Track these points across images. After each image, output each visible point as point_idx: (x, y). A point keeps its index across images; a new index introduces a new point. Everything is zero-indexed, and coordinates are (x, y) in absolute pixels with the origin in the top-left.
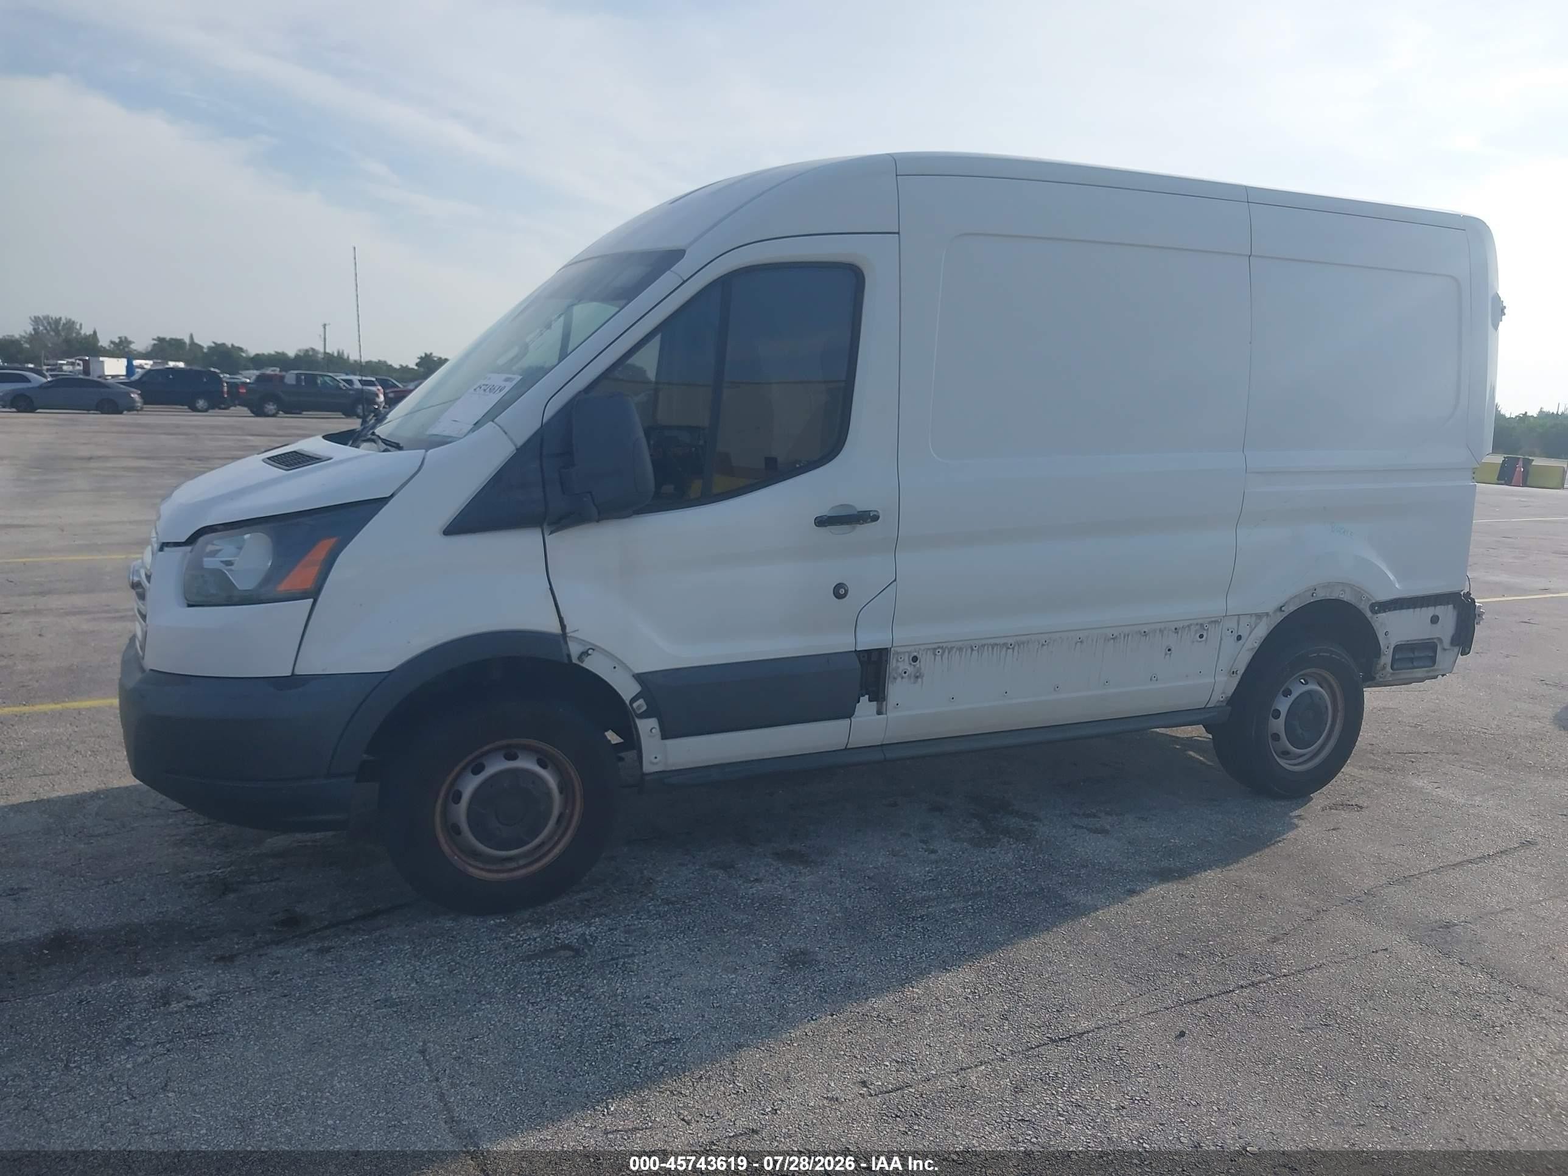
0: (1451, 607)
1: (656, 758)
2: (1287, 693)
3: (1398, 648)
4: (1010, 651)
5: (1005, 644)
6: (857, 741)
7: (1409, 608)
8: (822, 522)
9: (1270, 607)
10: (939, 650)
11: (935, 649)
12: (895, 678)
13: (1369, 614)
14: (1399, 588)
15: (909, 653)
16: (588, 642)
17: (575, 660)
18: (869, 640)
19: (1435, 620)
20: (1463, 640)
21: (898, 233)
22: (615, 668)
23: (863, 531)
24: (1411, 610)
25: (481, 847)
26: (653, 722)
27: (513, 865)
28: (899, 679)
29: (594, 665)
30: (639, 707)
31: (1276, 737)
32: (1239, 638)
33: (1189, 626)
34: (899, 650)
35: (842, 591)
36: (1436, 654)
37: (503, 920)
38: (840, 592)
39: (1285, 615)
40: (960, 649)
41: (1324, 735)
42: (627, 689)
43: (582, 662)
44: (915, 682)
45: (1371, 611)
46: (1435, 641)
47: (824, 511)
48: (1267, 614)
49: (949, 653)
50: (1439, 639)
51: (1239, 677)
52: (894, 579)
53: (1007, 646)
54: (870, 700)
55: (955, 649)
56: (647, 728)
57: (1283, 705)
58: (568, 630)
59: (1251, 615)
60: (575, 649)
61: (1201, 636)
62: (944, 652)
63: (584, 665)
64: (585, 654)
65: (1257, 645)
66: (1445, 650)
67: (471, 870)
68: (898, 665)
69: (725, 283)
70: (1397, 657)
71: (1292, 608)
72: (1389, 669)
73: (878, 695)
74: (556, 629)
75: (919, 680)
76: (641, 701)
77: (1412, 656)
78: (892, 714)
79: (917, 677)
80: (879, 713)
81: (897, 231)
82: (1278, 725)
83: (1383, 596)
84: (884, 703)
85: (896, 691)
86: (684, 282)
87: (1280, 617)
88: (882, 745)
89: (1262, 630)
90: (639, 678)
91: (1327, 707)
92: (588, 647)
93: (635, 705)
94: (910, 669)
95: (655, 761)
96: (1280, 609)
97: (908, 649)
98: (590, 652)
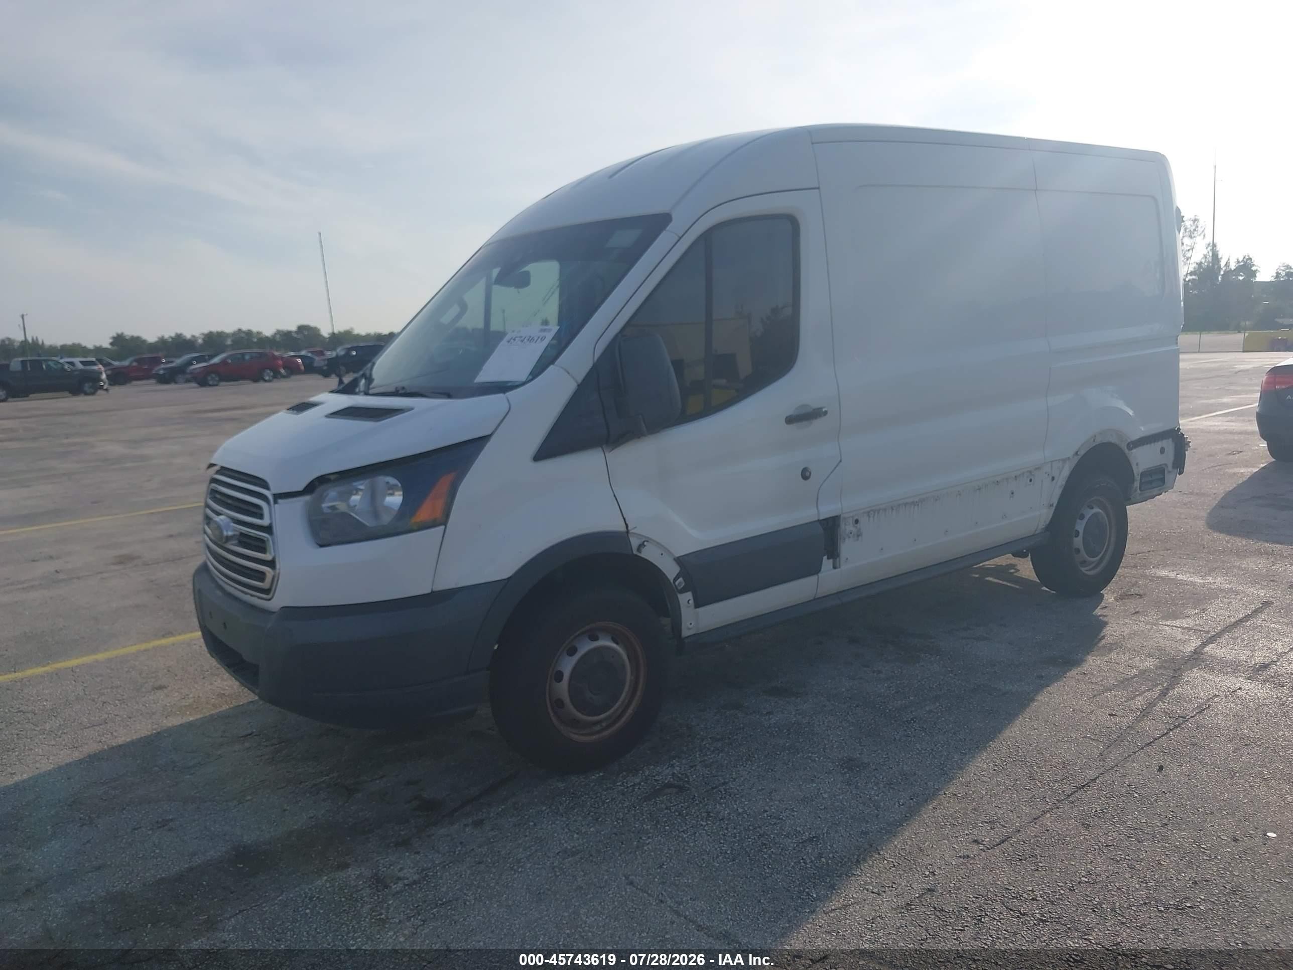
0: (1171, 439)
1: (691, 624)
2: (1082, 517)
3: (1143, 475)
4: (916, 507)
5: (913, 502)
6: (822, 592)
7: (1147, 444)
8: (790, 420)
9: (1070, 454)
10: (872, 512)
11: (869, 512)
12: (844, 539)
13: (1126, 451)
14: (1143, 430)
15: (853, 517)
16: (643, 536)
17: (635, 552)
18: (827, 511)
19: (1162, 451)
20: (1179, 464)
21: (818, 188)
22: (662, 554)
23: (817, 424)
24: (1149, 445)
25: (579, 715)
26: (689, 596)
27: (598, 728)
28: (847, 540)
29: (649, 554)
30: (680, 583)
31: (1078, 551)
32: (1053, 479)
33: (1023, 474)
34: (846, 515)
35: (808, 474)
36: (1164, 476)
37: (601, 774)
38: (805, 475)
39: (1080, 457)
40: (885, 510)
41: (1106, 544)
42: (671, 570)
43: (640, 553)
44: (858, 540)
45: (1128, 448)
46: (1164, 466)
47: (790, 412)
48: (1069, 458)
49: (878, 513)
50: (1166, 465)
51: (1054, 508)
52: (839, 460)
53: (914, 504)
54: (828, 558)
55: (881, 511)
56: (686, 599)
57: (1080, 526)
58: (629, 528)
59: (1059, 460)
60: (635, 542)
61: (1031, 480)
62: (875, 512)
63: (643, 555)
64: (642, 546)
65: (1064, 483)
66: (1169, 472)
67: (575, 737)
68: (846, 528)
69: (707, 237)
70: (1143, 481)
71: (1082, 453)
72: (1139, 491)
73: (834, 554)
74: (622, 528)
75: (860, 538)
76: (681, 579)
77: (1150, 479)
78: (844, 567)
79: (858, 536)
80: (835, 568)
81: (817, 186)
82: (1078, 542)
83: (1135, 437)
84: (838, 559)
85: (846, 548)
86: (680, 238)
87: (1075, 460)
88: (837, 593)
89: (1066, 472)
90: (679, 561)
91: (1106, 525)
92: (643, 540)
93: (677, 583)
94: (853, 529)
95: (690, 626)
96: (1076, 453)
97: (851, 514)
98: (645, 543)
